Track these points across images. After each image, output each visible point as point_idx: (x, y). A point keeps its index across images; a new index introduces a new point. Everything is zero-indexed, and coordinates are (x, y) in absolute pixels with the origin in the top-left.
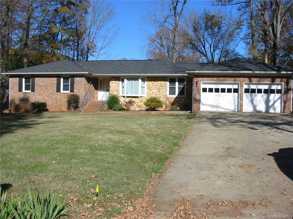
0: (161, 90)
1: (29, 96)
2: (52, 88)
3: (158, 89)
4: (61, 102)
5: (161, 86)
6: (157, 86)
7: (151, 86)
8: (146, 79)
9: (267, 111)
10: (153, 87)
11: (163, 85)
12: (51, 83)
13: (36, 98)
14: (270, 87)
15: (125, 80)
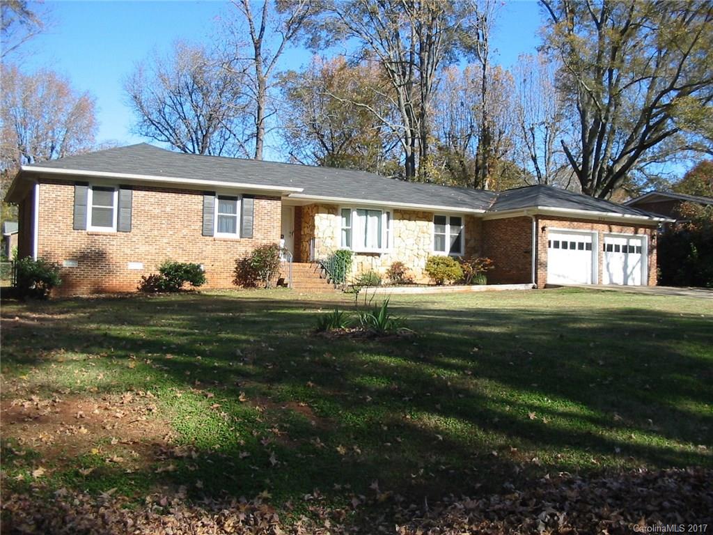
0: (422, 240)
1: (112, 243)
2: (190, 223)
3: (414, 239)
4: (217, 264)
5: (422, 232)
6: (413, 232)
8: (391, 215)
9: (625, 284)
10: (407, 232)
11: (425, 229)
12: (186, 208)
13: (137, 250)
14: (628, 242)
15: (355, 214)
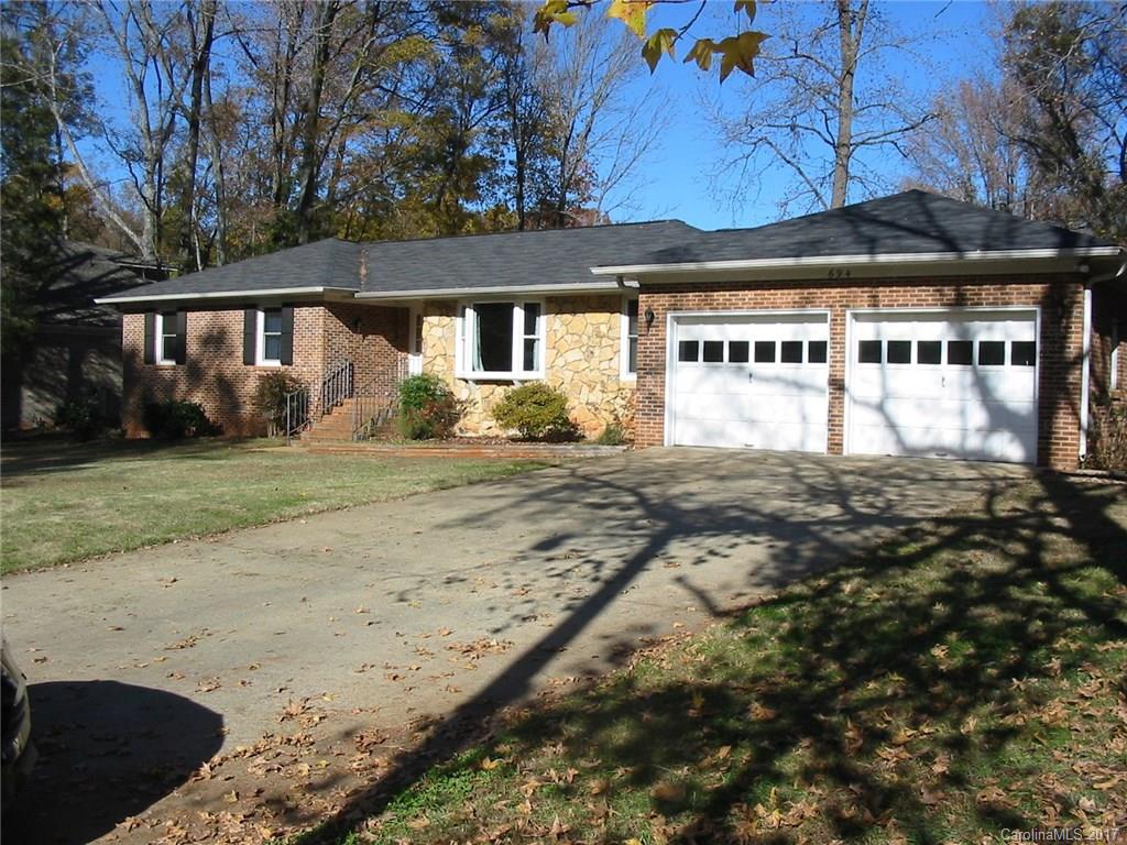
0: (597, 352)
2: (233, 350)
3: (584, 349)
5: (597, 336)
6: (580, 336)
7: (559, 336)
8: (543, 307)
10: (568, 338)
11: (603, 329)
12: (231, 330)
13: (191, 386)
